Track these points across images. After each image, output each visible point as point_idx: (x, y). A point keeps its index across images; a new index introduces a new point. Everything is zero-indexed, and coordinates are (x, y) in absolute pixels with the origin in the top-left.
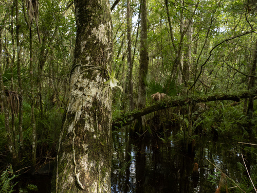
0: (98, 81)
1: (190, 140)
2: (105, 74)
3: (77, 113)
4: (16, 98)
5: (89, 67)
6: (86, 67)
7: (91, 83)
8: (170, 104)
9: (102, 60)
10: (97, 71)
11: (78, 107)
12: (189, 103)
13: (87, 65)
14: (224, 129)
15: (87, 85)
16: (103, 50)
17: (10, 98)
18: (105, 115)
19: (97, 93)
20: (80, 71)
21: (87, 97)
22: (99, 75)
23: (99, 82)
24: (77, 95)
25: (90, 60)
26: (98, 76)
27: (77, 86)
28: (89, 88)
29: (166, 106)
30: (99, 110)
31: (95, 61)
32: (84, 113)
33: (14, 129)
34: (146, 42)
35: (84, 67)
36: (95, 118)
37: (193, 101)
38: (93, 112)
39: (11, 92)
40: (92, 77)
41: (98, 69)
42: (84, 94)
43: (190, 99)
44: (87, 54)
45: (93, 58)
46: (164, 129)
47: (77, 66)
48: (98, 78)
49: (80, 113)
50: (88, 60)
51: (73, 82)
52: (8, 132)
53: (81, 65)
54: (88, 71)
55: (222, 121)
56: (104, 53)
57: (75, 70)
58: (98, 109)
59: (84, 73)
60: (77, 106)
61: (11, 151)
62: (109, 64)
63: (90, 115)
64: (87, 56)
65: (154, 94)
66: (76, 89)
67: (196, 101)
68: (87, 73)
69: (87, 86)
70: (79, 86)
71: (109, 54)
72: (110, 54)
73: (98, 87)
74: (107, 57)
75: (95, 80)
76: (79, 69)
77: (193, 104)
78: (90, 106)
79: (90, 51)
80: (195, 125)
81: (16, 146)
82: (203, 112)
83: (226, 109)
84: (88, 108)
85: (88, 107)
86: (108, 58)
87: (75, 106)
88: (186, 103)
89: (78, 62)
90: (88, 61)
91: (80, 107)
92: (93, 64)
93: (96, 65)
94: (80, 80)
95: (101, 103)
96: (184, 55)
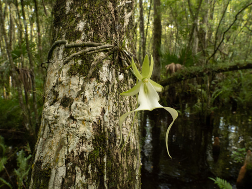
0: (105, 80)
1: (209, 112)
2: (120, 60)
3: (53, 171)
4: (27, 76)
5: (84, 46)
6: (76, 47)
7: (88, 85)
8: (188, 76)
9: (113, 29)
10: (102, 54)
11: (57, 154)
12: (209, 74)
13: (79, 42)
14: (244, 99)
15: (79, 92)
16: (114, 6)
17: (21, 76)
18: (124, 165)
19: (104, 112)
20: (64, 57)
21: (79, 124)
22: (106, 63)
23: (108, 83)
24: (57, 117)
25: (86, 29)
26: (105, 68)
27: (56, 94)
28: (84, 99)
29: (183, 78)
30: (110, 158)
31: (96, 31)
32: (71, 172)
33: (29, 107)
34: (159, 9)
35: (73, 47)
36: (102, 181)
37: (213, 71)
38: (95, 164)
39: (22, 69)
40: (91, 72)
41: (105, 51)
42: (72, 117)
43: (209, 69)
44: (78, 15)
45: (92, 25)
46: (180, 100)
47: (58, 45)
48: (105, 73)
49: (62, 172)
50: (81, 29)
51: (49, 83)
52: (23, 110)
53: (64, 43)
54: (82, 56)
55: (242, 91)
56: (115, 12)
57: (55, 54)
58: (108, 154)
59: (72, 62)
60: (54, 149)
61: (28, 129)
62: (128, 37)
63: (87, 176)
64: (77, 22)
65: (169, 65)
66: (55, 101)
67: (216, 71)
68: (80, 62)
69: (79, 94)
70: (61, 95)
71: (127, 16)
72: (130, 14)
73: (107, 95)
74: (123, 21)
75: (98, 77)
76: (61, 52)
77: (212, 75)
78: (87, 148)
79: (85, 10)
80: (214, 97)
81: (32, 124)
82: (220, 81)
83: (245, 77)
84: (81, 155)
85: (83, 152)
86: (126, 24)
87: (50, 148)
88: (205, 73)
89: (60, 36)
90: (80, 33)
91: (63, 154)
92: (92, 40)
93: (98, 40)
94: (64, 79)
95: (115, 136)
96: (200, 21)
